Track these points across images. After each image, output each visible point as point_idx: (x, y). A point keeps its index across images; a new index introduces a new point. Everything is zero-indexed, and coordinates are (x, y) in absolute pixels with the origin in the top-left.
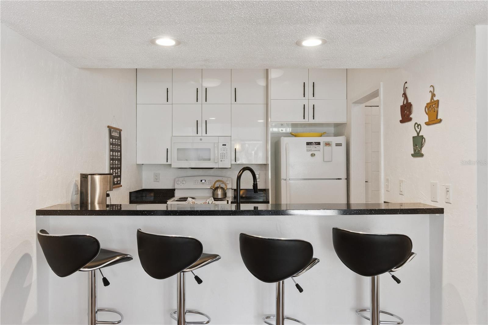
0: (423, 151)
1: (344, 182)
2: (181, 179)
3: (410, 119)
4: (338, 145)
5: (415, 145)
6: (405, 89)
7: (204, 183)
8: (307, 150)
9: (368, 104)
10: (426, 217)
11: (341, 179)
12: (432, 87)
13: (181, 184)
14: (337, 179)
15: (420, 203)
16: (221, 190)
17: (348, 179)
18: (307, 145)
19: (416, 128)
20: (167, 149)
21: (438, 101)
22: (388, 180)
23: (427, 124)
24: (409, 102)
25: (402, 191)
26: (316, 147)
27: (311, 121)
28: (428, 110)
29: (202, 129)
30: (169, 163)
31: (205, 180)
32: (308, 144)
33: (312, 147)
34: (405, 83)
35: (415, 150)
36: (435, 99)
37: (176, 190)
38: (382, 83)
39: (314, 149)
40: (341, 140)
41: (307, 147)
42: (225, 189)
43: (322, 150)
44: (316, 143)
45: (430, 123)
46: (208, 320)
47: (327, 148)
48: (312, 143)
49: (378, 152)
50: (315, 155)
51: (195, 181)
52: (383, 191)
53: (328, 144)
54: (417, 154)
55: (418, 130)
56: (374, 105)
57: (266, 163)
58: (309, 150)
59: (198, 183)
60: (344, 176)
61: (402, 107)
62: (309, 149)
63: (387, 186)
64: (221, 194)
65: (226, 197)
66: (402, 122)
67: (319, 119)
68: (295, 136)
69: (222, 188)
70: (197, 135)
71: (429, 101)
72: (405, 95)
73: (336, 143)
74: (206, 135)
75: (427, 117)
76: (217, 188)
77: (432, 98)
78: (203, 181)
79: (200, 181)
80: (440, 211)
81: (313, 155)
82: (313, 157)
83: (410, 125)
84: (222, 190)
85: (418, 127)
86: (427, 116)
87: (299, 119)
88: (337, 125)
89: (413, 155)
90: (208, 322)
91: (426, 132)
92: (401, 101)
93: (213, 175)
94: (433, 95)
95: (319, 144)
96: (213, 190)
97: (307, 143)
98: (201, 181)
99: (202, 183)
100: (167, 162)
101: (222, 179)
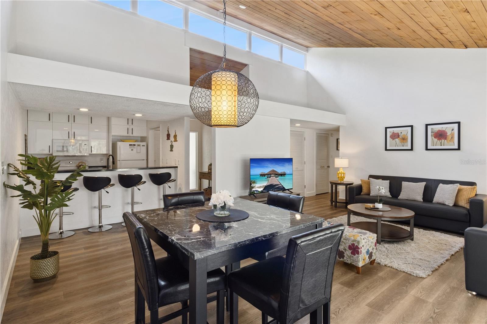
0: (173, 150)
1: (145, 161)
3: (170, 139)
5: (171, 147)
6: (168, 129)
7: (72, 164)
8: (130, 148)
10: (173, 169)
12: (175, 131)
14: (143, 160)
17: (147, 160)
19: (171, 142)
21: (177, 135)
23: (174, 141)
24: (169, 133)
27: (131, 135)
28: (174, 137)
30: (51, 153)
31: (72, 162)
32: (130, 145)
34: (168, 127)
35: (171, 149)
38: (161, 125)
39: (132, 147)
40: (144, 143)
43: (136, 148)
47: (139, 147)
48: (132, 145)
49: (159, 149)
51: (66, 163)
52: (161, 163)
53: (139, 145)
54: (171, 150)
57: (108, 154)
60: (145, 158)
61: (167, 134)
63: (162, 162)
66: (167, 139)
67: (135, 134)
68: (123, 141)
70: (69, 139)
71: (174, 134)
72: (168, 131)
73: (143, 145)
75: (174, 139)
76: (80, 166)
77: (175, 134)
79: (69, 162)
80: (177, 167)
81: (132, 150)
83: (169, 141)
87: (126, 134)
88: (141, 137)
89: (170, 151)
91: (174, 143)
92: (167, 133)
94: (176, 133)
95: (135, 145)
99: (70, 164)
100: (49, 152)
101: (83, 161)
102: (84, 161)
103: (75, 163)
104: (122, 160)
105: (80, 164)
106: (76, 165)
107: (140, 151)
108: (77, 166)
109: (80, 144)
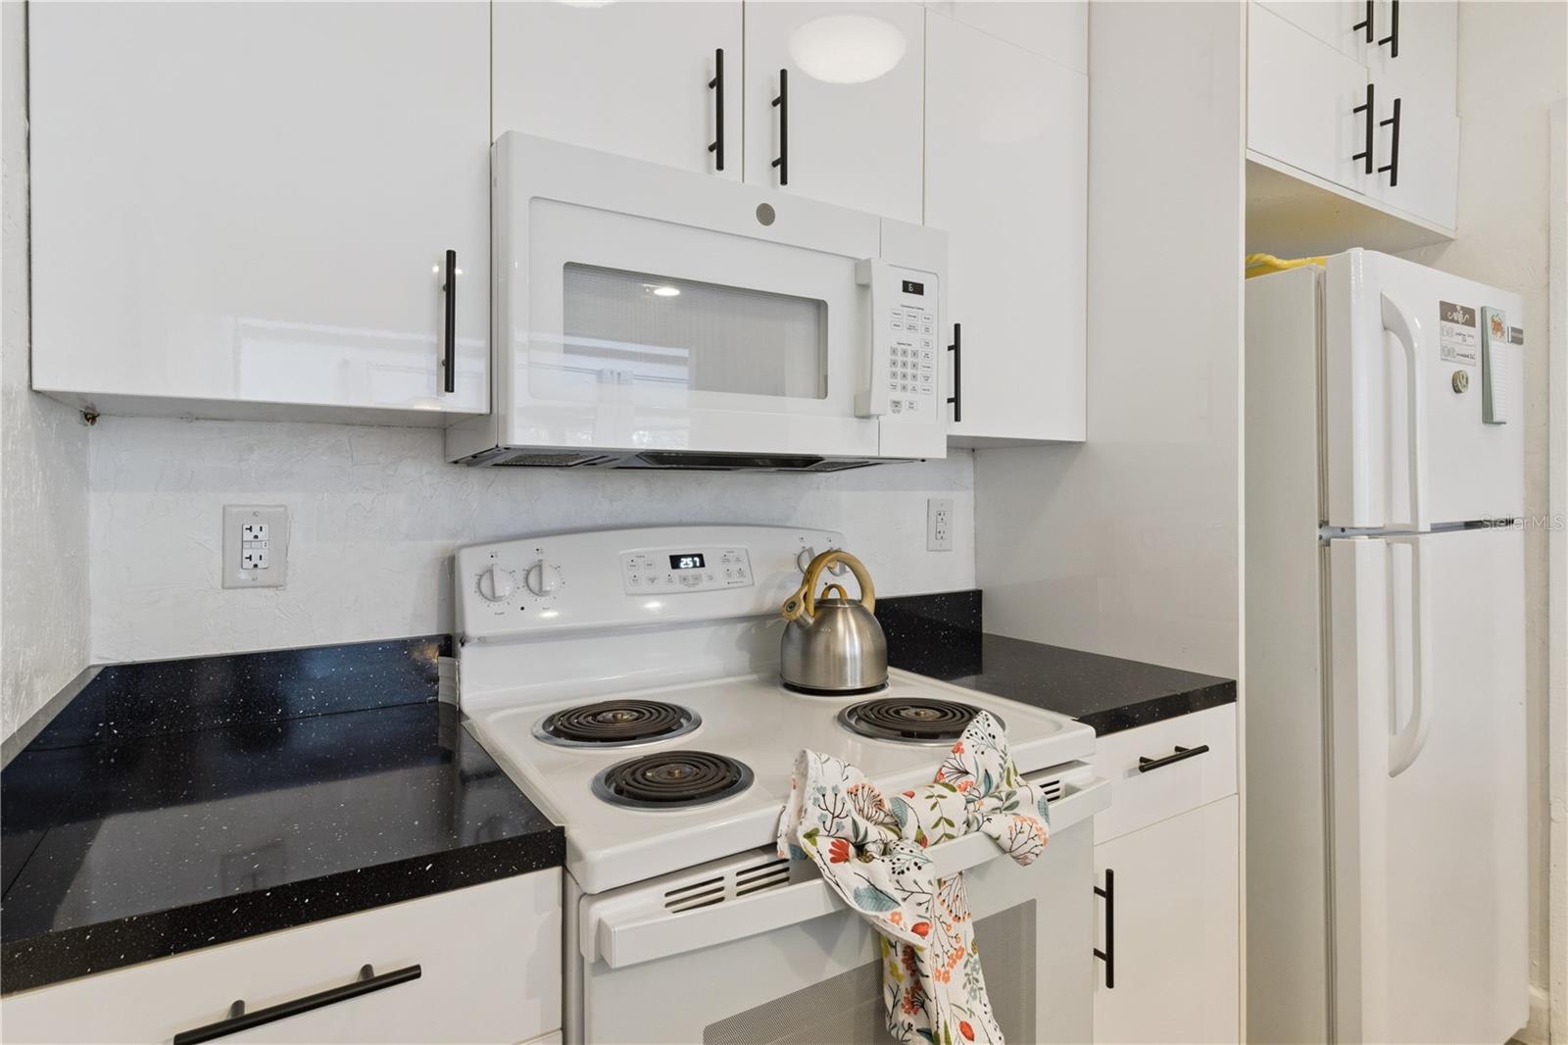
2: (515, 557)
7: (698, 579)
26: (1464, 338)
30: (466, 398)
31: (702, 557)
33: (1455, 335)
43: (1478, 357)
47: (1496, 350)
50: (1467, 380)
53: (1498, 326)
58: (1449, 352)
59: (650, 581)
78: (684, 564)
79: (667, 563)
81: (1463, 383)
98: (675, 561)
103: (734, 567)
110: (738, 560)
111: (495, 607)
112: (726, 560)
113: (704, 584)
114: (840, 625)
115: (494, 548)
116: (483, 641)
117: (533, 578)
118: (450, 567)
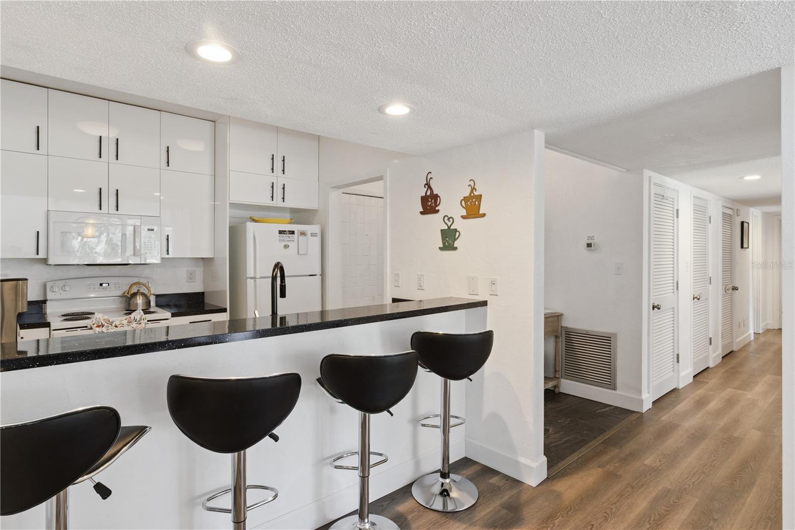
0: (457, 244)
1: (318, 279)
2: (61, 283)
3: (436, 211)
4: (313, 235)
5: (445, 238)
6: (429, 179)
7: (107, 288)
8: (279, 240)
9: (345, 190)
11: (316, 275)
12: (472, 182)
13: (62, 292)
14: (310, 275)
15: (451, 297)
16: (141, 298)
17: (323, 276)
18: (279, 233)
19: (447, 221)
20: (38, 232)
21: (480, 195)
22: (397, 275)
23: (464, 217)
24: (435, 193)
25: (422, 285)
26: (289, 237)
27: (280, 204)
28: (465, 203)
29: (109, 202)
30: (41, 255)
31: (108, 284)
32: (281, 232)
33: (285, 237)
34: (429, 173)
35: (444, 244)
36: (476, 193)
37: (47, 302)
38: (388, 169)
39: (287, 240)
40: (315, 228)
41: (279, 236)
42: (148, 295)
43: (296, 240)
44: (289, 231)
45: (469, 217)
46: (274, 494)
47: (302, 238)
48: (285, 231)
50: (288, 246)
51: (89, 285)
53: (303, 234)
54: (449, 247)
55: (449, 224)
56: (354, 193)
57: (213, 257)
58: (282, 240)
59: (94, 288)
60: (318, 271)
61: (423, 198)
62: (282, 238)
63: (396, 282)
64: (142, 303)
65: (150, 307)
66: (422, 213)
67: (290, 203)
68: (257, 221)
69: (143, 294)
70: (101, 211)
71: (467, 195)
72: (428, 185)
73: (312, 232)
74: (116, 212)
75: (463, 210)
76: (134, 295)
77: (472, 192)
78: (104, 285)
79: (99, 285)
81: (286, 247)
82: (287, 250)
83: (436, 217)
84: (144, 297)
85: (449, 219)
86: (465, 210)
87: (267, 201)
88: (296, 211)
89: (440, 248)
90: (276, 497)
91: (462, 226)
92: (421, 192)
93: (118, 275)
94: (473, 189)
95: (293, 233)
96: (129, 298)
97: (279, 231)
98: (101, 285)
99: (103, 288)
100: (38, 254)
101: (141, 281)
102: (144, 281)
103: (117, 286)
104: (261, 278)
105: (134, 290)
106: (120, 293)
107: (307, 252)
108: (123, 296)
109: (134, 226)
110: (119, 284)
111: (65, 293)
112: (115, 284)
113: (109, 289)
114: (138, 298)
115: (54, 282)
116: (51, 300)
117: (63, 288)
118: (45, 286)
